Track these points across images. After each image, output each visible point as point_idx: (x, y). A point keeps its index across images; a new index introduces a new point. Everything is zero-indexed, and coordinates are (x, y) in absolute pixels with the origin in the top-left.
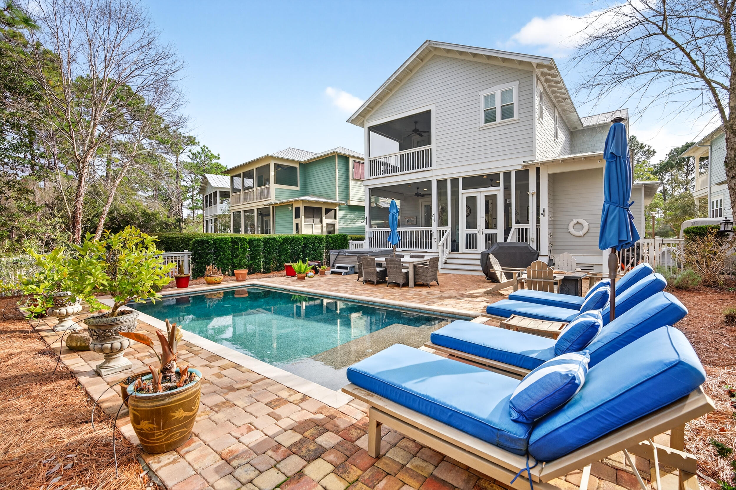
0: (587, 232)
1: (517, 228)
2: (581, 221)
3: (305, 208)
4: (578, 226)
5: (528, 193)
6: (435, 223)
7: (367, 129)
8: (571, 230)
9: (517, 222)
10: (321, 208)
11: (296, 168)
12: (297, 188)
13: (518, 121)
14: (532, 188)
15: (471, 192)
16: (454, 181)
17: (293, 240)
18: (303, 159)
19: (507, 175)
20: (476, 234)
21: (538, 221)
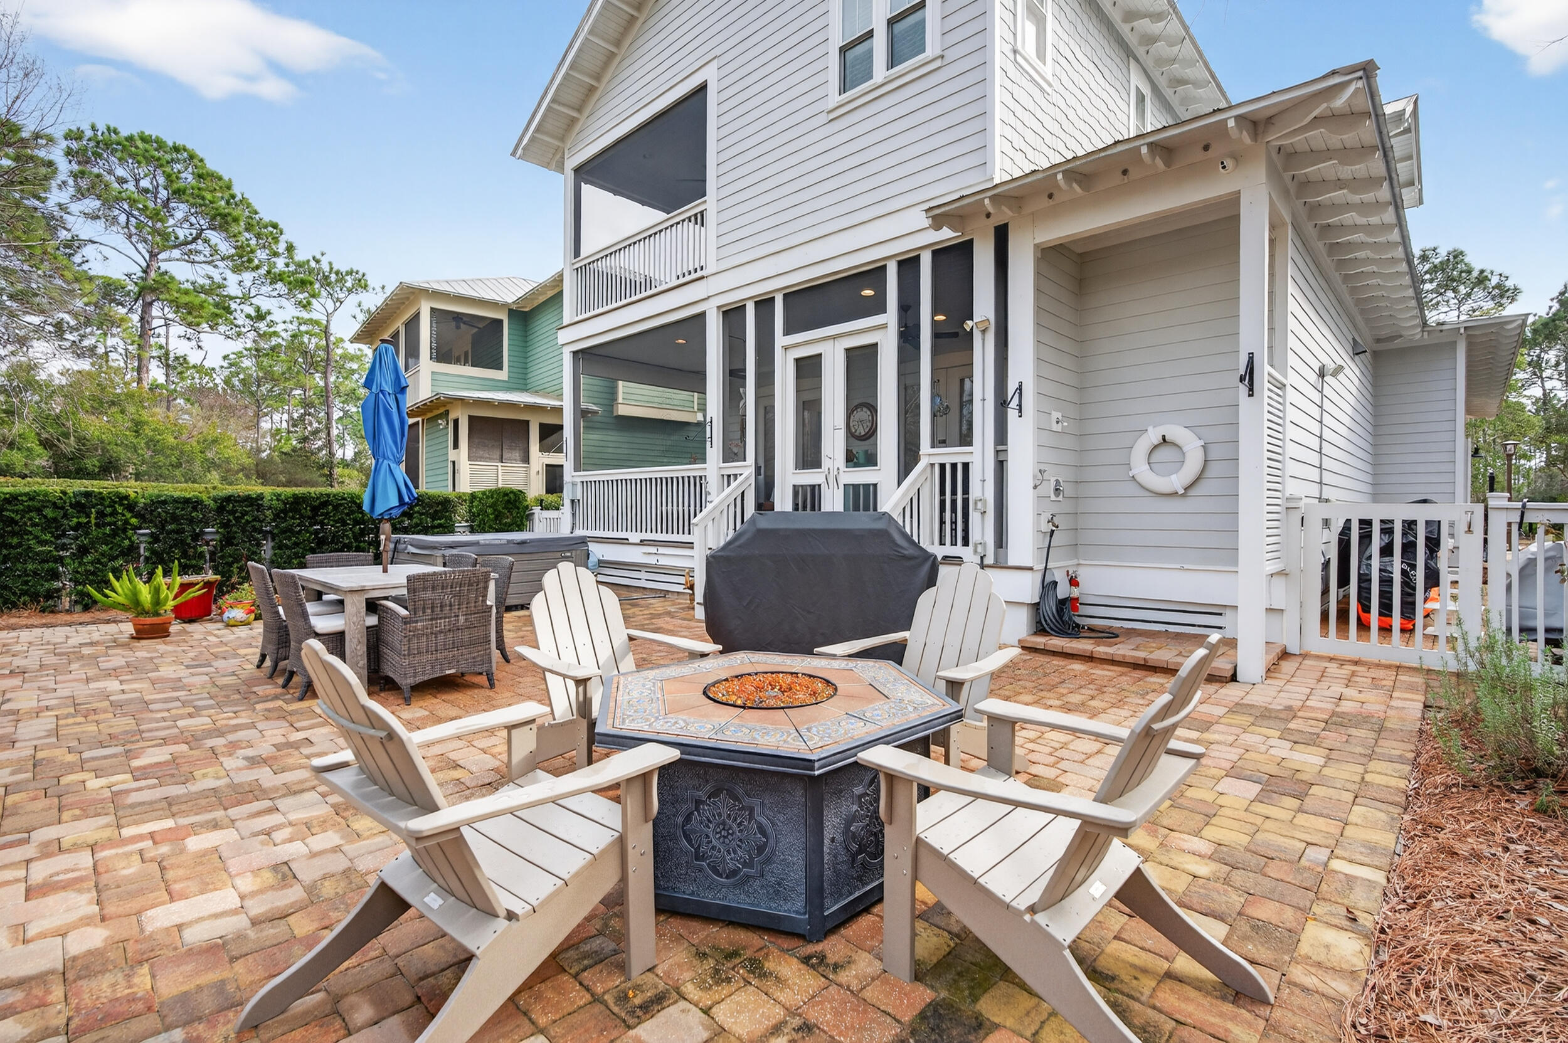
0: (1198, 479)
1: (938, 460)
2: (1176, 432)
3: (472, 419)
4: (1164, 454)
5: (969, 324)
6: (714, 452)
7: (570, 175)
8: (1140, 469)
9: (938, 441)
10: (527, 422)
11: (500, 322)
12: (503, 375)
13: (938, 63)
14: (984, 306)
15: (806, 343)
16: (764, 304)
17: (325, 504)
18: (510, 296)
19: (909, 265)
20: (819, 486)
21: (1001, 436)
